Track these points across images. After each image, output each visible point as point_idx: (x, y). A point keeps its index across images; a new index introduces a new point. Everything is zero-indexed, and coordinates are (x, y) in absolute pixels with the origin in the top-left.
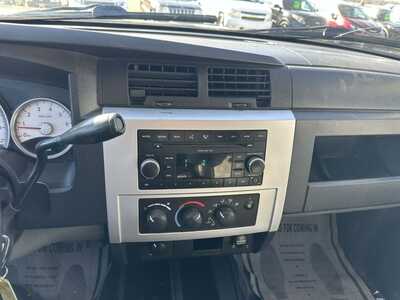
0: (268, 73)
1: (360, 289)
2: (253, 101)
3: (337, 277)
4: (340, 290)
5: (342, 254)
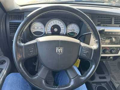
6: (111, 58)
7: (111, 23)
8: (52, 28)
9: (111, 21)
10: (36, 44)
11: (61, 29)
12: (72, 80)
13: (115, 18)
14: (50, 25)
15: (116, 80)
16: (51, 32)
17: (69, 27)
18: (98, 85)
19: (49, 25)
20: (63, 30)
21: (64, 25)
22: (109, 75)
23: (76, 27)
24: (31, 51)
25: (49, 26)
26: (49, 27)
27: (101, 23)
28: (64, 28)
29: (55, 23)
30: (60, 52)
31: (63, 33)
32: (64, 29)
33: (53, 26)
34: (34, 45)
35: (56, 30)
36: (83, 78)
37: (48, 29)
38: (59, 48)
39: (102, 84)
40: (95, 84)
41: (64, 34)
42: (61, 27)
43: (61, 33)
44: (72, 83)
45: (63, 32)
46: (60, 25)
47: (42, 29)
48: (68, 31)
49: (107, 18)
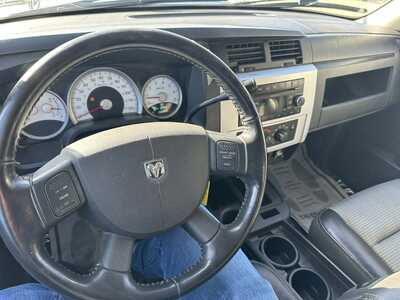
0: (298, 42)
1: (328, 181)
2: (294, 61)
3: (312, 177)
4: (317, 185)
5: (312, 163)
6: (279, 154)
7: (263, 60)
8: (92, 99)
9: (263, 55)
10: (71, 170)
11: (125, 97)
12: (208, 245)
13: (271, 44)
14: (82, 92)
15: (299, 210)
16: (92, 114)
17: (147, 89)
18: (266, 238)
19: (77, 92)
20: (131, 100)
21: (131, 85)
22: (282, 201)
23: (169, 86)
24: (62, 198)
25: (77, 94)
26: (79, 99)
27: (240, 64)
28: (132, 94)
29: (99, 83)
30: (160, 175)
31: (132, 111)
32: (134, 98)
33: (93, 94)
34: (68, 173)
35: (106, 104)
36: (238, 228)
37: (79, 107)
38: (154, 163)
39: (273, 231)
40: (256, 238)
41: (137, 114)
42: (121, 91)
43: (124, 111)
44: (210, 254)
45: (131, 108)
46: (118, 84)
47: (55, 111)
48: (147, 101)
49: (250, 45)
